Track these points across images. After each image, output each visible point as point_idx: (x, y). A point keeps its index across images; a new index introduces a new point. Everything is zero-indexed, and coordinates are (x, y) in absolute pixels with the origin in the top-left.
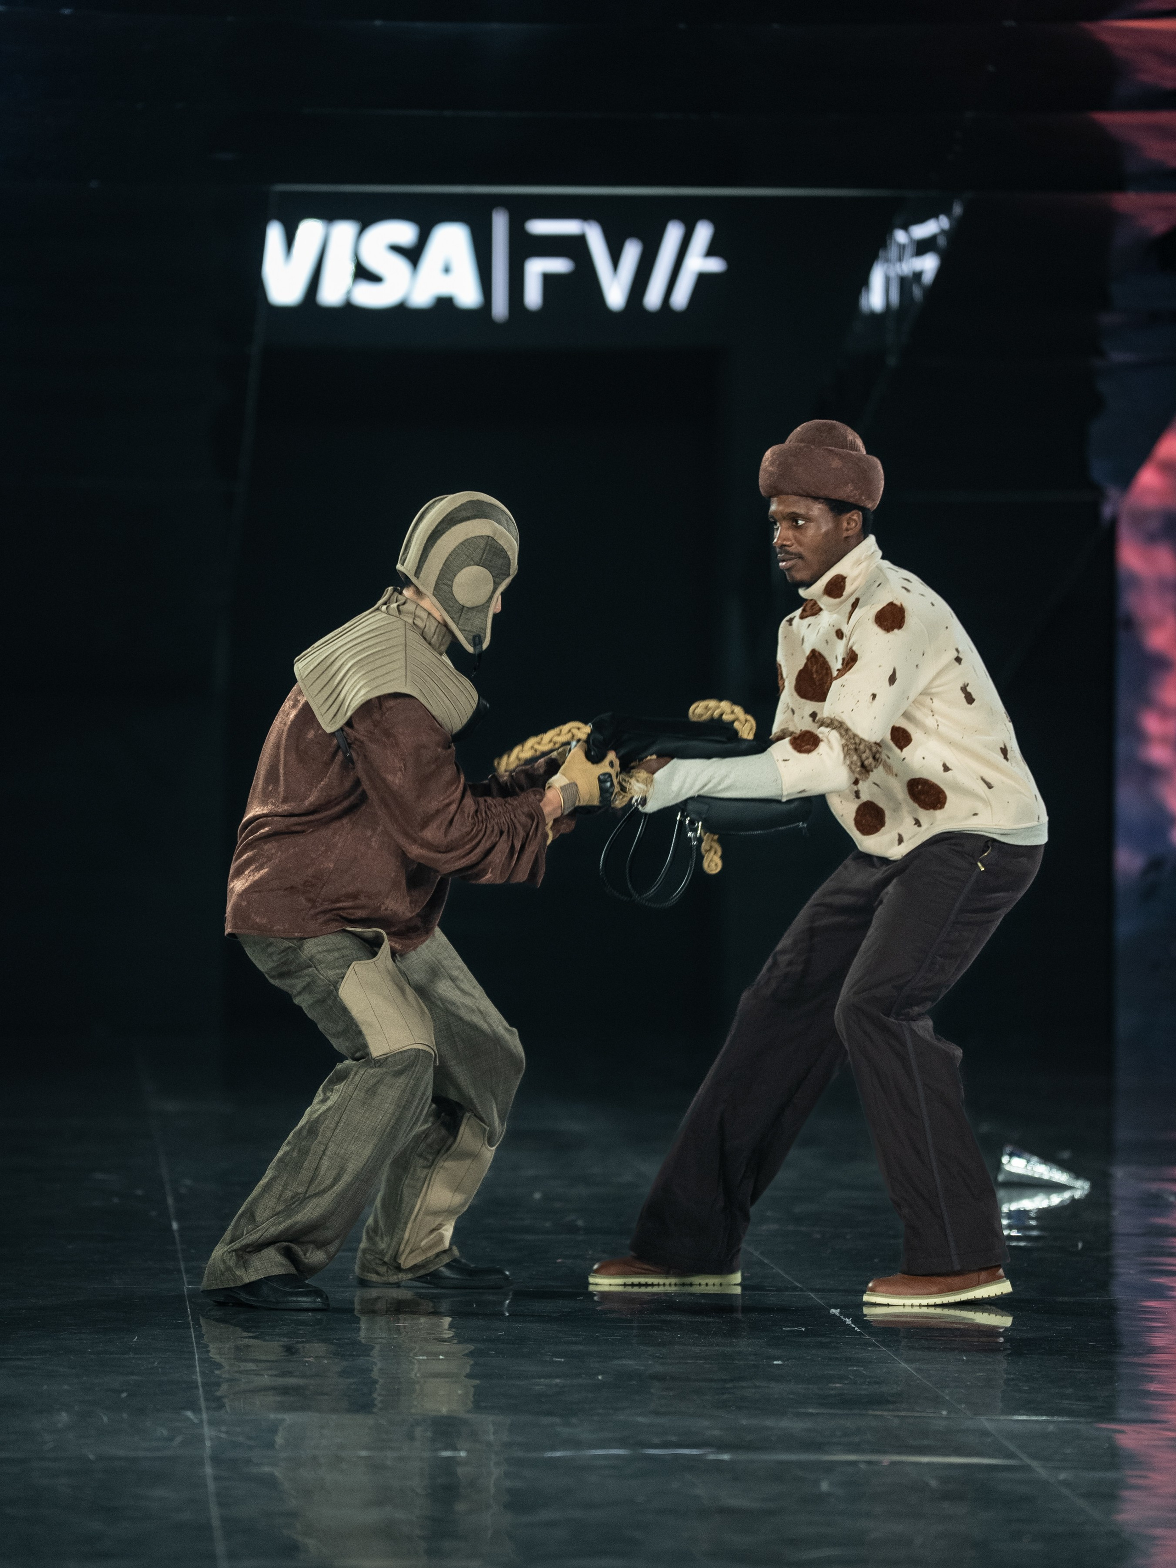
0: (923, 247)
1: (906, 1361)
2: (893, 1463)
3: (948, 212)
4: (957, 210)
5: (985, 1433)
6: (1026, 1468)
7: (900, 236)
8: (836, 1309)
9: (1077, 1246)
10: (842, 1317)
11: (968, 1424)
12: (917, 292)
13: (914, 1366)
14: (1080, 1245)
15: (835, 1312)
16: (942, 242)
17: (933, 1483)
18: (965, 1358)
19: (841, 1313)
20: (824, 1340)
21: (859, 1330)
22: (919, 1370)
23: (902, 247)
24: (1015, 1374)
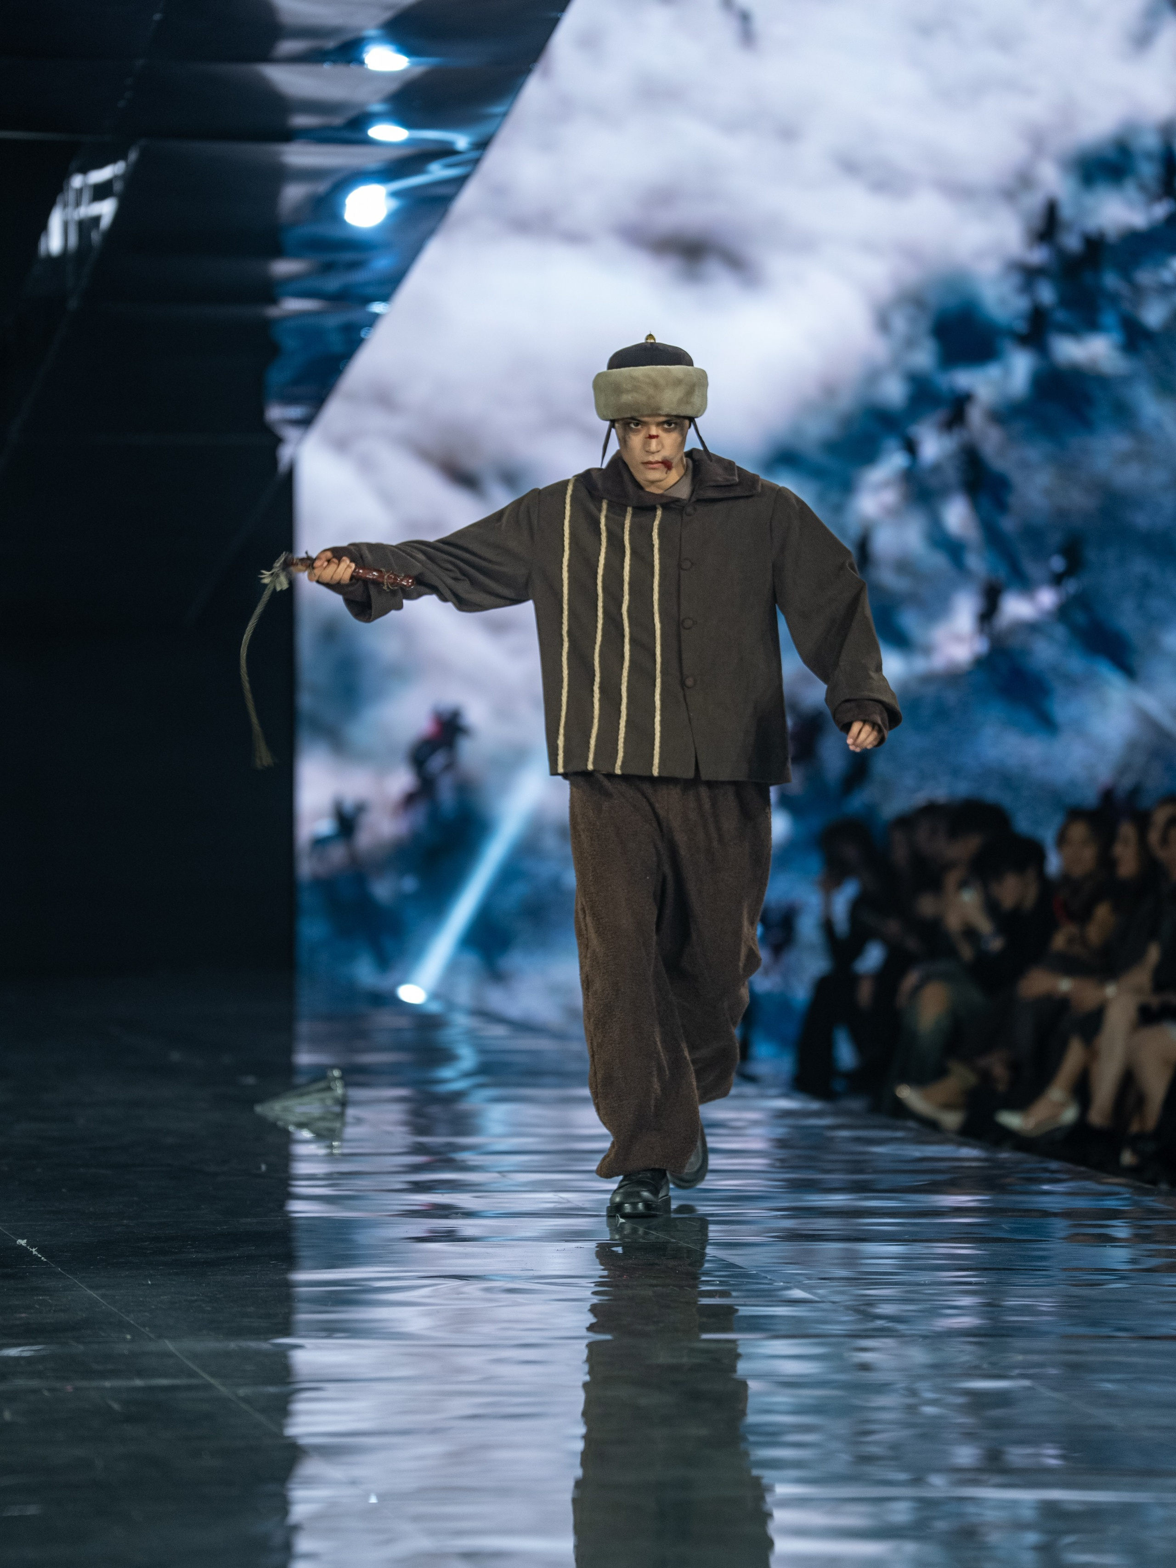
0: (100, 192)
1: (91, 1287)
2: (76, 1389)
3: (123, 157)
4: (133, 156)
5: (170, 1355)
6: (208, 1387)
7: (77, 181)
8: (23, 1239)
9: (260, 1168)
10: (28, 1247)
11: (152, 1347)
12: (95, 237)
13: (100, 1292)
14: (263, 1167)
15: (23, 1242)
16: (118, 187)
17: (116, 1406)
18: (150, 1282)
19: (27, 1243)
20: (9, 1271)
21: (45, 1260)
22: (103, 1296)
23: (80, 192)
24: (198, 1295)
